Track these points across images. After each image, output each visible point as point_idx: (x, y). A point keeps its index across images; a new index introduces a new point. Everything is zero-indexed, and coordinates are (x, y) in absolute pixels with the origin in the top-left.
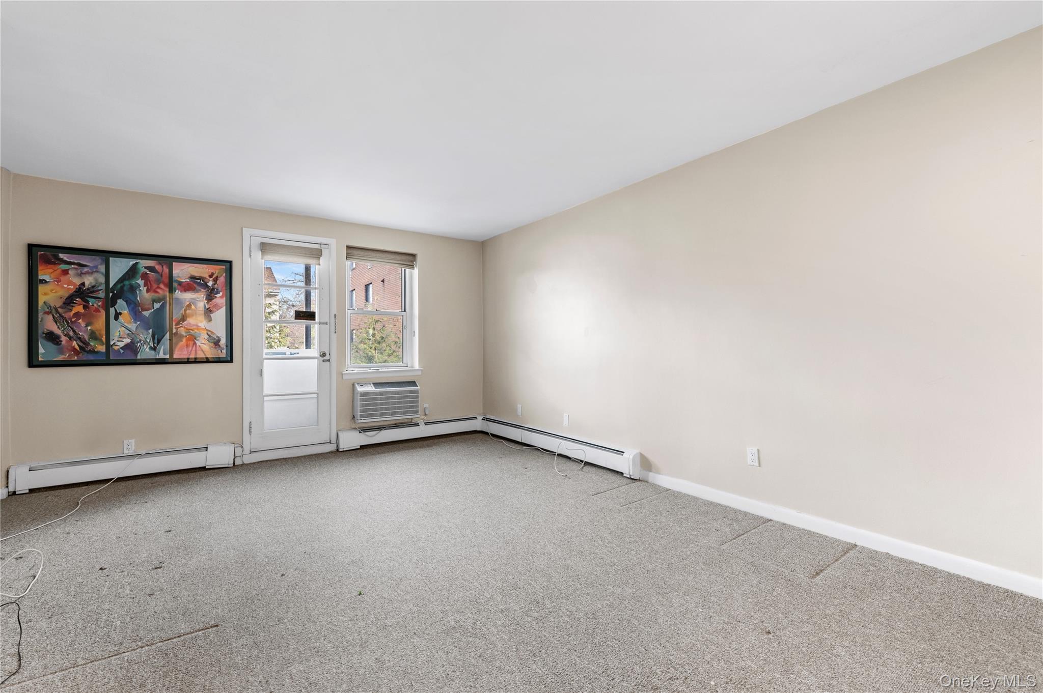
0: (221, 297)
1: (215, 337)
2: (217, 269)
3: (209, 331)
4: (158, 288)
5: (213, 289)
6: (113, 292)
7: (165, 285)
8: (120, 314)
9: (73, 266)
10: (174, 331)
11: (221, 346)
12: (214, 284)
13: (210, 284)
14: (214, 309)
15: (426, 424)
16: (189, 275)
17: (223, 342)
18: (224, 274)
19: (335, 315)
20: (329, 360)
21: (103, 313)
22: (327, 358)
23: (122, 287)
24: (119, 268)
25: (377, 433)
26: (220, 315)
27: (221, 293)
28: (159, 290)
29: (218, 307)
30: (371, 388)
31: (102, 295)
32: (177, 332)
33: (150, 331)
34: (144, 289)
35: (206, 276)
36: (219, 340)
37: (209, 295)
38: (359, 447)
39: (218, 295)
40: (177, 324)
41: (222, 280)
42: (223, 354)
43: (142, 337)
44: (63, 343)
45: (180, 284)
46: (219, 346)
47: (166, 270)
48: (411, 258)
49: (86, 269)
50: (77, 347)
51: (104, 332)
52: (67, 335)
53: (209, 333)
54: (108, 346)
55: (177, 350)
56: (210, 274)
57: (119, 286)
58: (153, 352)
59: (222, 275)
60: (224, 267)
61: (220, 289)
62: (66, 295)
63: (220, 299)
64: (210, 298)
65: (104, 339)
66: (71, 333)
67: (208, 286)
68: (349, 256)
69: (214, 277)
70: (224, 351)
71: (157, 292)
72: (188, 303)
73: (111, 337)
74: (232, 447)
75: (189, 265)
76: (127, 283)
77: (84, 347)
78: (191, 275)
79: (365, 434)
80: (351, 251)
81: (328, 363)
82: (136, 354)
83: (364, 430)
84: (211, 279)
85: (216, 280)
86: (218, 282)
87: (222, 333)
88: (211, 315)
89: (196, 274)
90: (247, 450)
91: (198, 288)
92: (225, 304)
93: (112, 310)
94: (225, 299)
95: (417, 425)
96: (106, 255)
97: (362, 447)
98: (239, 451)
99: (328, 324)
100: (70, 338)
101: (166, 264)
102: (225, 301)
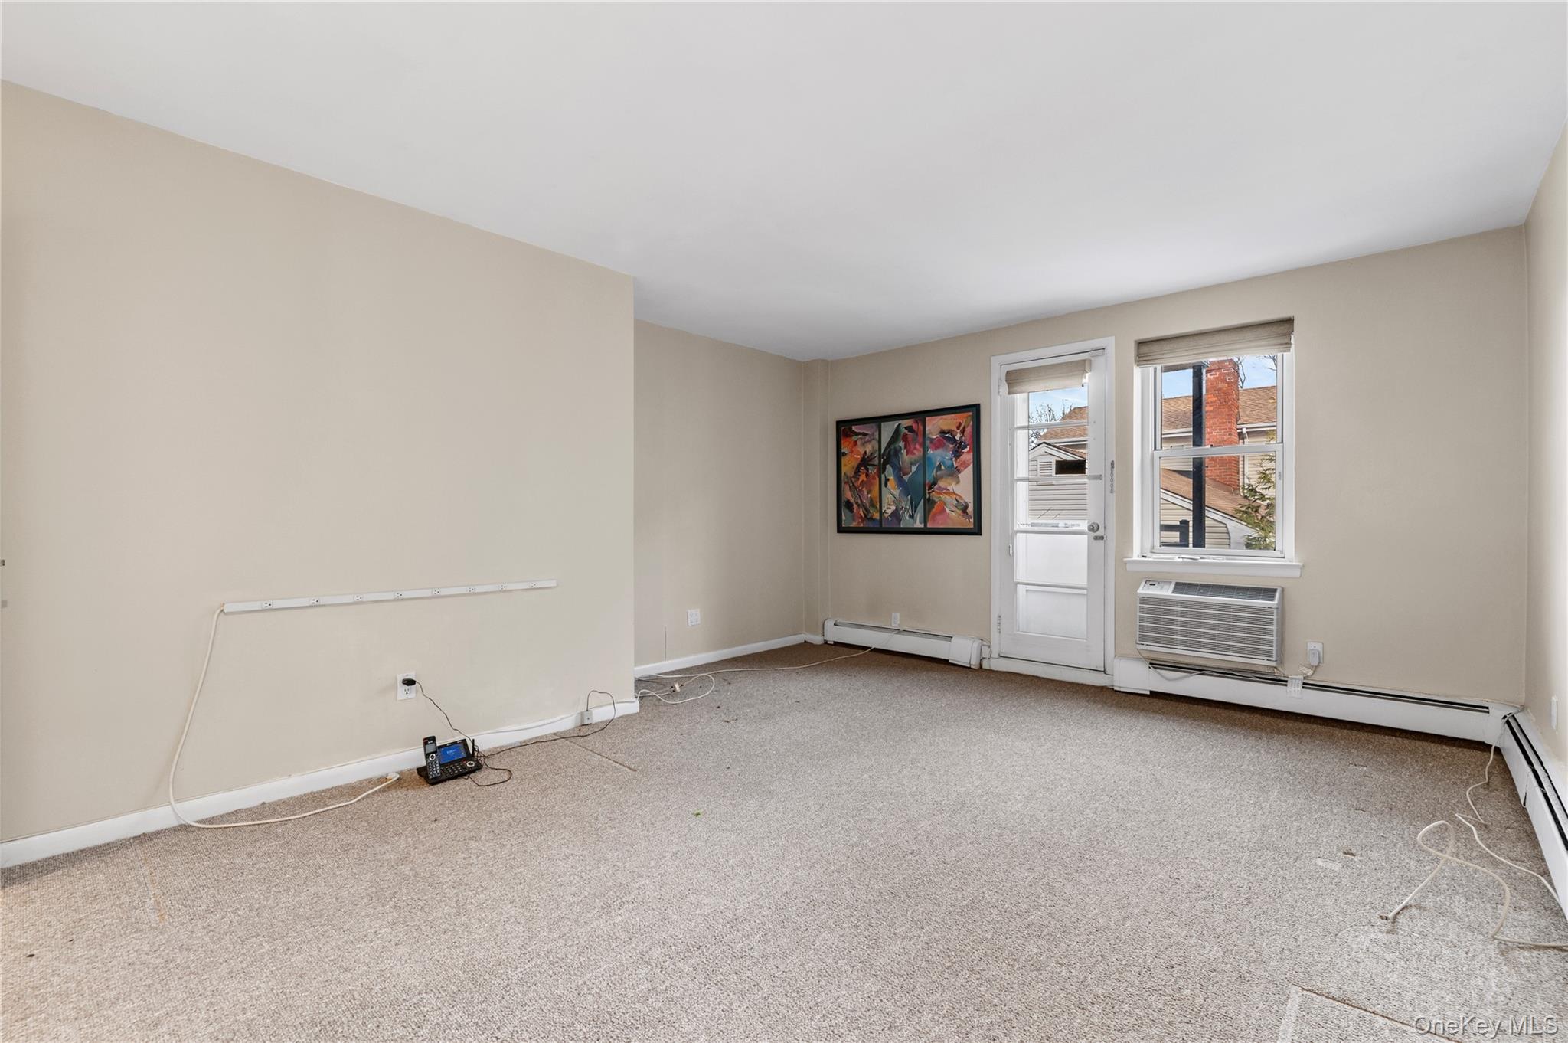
0: (969, 452)
1: (962, 502)
2: (964, 418)
3: (957, 495)
4: (915, 448)
5: (961, 443)
6: (883, 458)
7: (920, 445)
8: (888, 480)
9: (860, 436)
10: (928, 496)
11: (969, 514)
12: (962, 437)
13: (958, 437)
14: (962, 468)
15: (1306, 685)
16: (939, 430)
17: (970, 509)
18: (971, 423)
19: (1112, 464)
20: (1102, 538)
21: (878, 479)
22: (1100, 533)
23: (889, 452)
24: (888, 430)
25: (1185, 677)
26: (967, 474)
27: (968, 447)
28: (915, 452)
29: (965, 465)
30: (1166, 592)
31: (876, 462)
32: (929, 498)
33: (909, 497)
34: (904, 451)
35: (954, 428)
36: (966, 507)
37: (956, 451)
38: (1148, 693)
39: (965, 450)
40: (930, 488)
41: (969, 429)
42: (970, 524)
43: (903, 504)
44: (855, 511)
45: (932, 440)
46: (967, 513)
47: (921, 427)
48: (1283, 328)
49: (867, 438)
50: (862, 514)
51: (878, 500)
52: (857, 503)
53: (958, 498)
54: (881, 513)
55: (930, 519)
56: (958, 425)
57: (887, 451)
58: (911, 520)
59: (968, 425)
60: (971, 413)
61: (967, 443)
62: (856, 465)
63: (967, 456)
64: (957, 454)
65: (878, 506)
66: (859, 501)
67: (956, 440)
68: (1141, 359)
69: (962, 427)
70: (972, 520)
71: (913, 454)
72: (938, 463)
73: (883, 505)
74: (976, 645)
75: (939, 417)
76: (892, 447)
77: (867, 517)
78: (942, 430)
79: (1159, 674)
80: (1145, 349)
81: (1102, 542)
82: (899, 522)
83: (1156, 665)
84: (959, 431)
85: (963, 432)
86: (965, 433)
87: (969, 498)
88: (959, 475)
89: (945, 428)
90: (995, 654)
91: (947, 444)
92: (972, 460)
93: (883, 476)
94: (972, 454)
95: (1283, 682)
96: (878, 420)
97: (1154, 694)
98: (986, 652)
99: (1103, 478)
100: (859, 505)
101: (920, 420)
102: (971, 457)
